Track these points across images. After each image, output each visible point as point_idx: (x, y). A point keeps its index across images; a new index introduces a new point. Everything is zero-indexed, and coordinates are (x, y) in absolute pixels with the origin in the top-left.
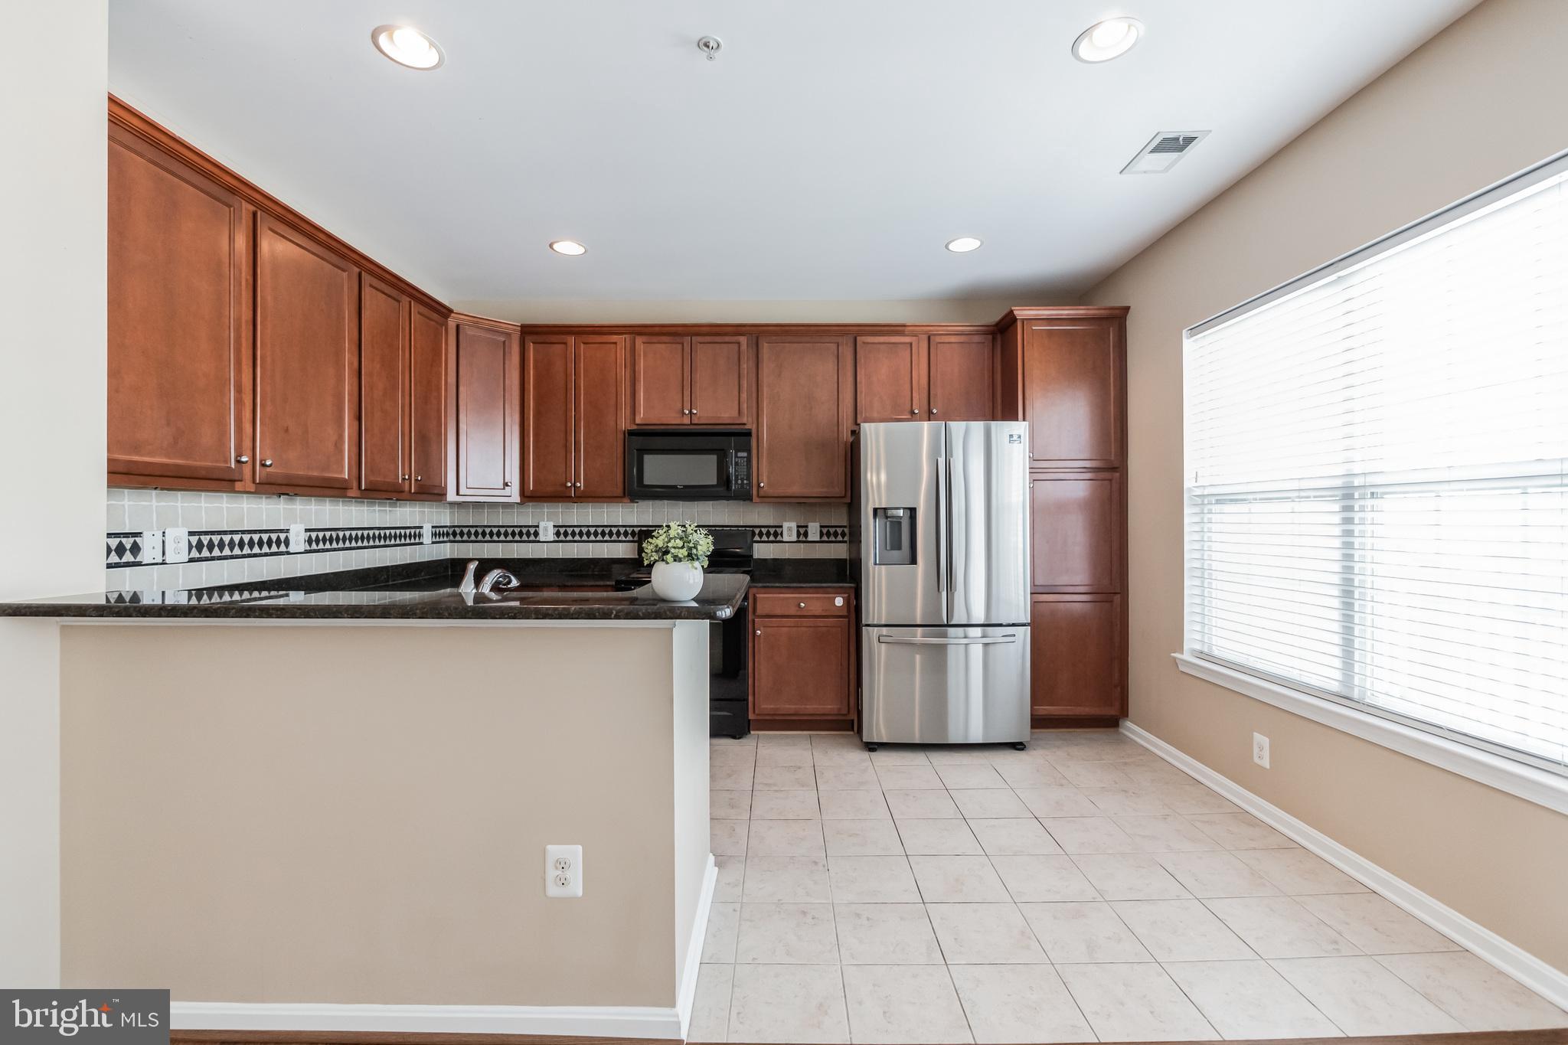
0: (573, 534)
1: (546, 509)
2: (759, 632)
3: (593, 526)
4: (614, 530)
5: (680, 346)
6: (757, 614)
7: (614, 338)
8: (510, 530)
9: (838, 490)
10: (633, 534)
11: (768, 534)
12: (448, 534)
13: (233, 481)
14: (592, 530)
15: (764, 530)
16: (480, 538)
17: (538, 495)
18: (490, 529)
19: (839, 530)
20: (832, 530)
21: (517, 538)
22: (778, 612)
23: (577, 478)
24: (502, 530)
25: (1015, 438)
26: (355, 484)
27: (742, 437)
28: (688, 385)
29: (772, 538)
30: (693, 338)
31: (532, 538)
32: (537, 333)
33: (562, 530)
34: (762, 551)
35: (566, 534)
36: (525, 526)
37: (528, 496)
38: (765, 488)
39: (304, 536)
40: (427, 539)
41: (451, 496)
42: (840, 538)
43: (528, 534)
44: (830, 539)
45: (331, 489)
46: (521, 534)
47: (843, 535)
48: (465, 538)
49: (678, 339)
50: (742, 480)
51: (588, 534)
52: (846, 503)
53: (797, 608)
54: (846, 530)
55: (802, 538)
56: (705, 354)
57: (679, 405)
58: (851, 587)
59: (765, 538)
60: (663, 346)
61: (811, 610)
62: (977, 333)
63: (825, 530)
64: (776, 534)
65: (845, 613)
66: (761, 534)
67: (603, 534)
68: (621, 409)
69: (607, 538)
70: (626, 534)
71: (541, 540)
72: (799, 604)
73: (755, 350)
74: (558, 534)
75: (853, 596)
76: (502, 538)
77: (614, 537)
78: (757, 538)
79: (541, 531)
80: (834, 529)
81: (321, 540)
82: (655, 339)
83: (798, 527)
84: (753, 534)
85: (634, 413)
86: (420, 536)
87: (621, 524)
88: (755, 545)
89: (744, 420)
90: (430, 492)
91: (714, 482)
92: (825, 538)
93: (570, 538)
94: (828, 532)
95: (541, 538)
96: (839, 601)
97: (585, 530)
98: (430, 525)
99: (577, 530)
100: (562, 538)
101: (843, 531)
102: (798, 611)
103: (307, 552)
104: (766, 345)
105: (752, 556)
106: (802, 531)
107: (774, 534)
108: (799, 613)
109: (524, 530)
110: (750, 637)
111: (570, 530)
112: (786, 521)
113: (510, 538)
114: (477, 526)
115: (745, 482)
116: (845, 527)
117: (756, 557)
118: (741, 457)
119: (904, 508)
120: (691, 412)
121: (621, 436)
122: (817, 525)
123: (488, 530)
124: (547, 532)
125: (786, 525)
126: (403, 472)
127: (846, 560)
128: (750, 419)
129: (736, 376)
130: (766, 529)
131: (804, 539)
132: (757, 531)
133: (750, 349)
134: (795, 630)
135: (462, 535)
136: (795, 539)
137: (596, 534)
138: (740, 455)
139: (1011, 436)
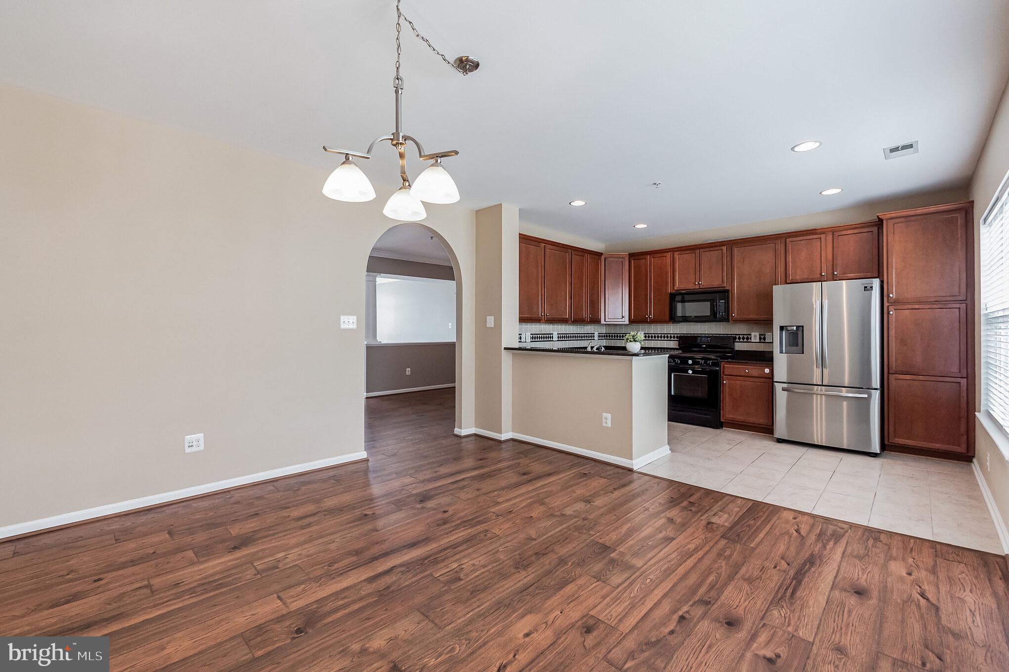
0: (652, 337)
1: (641, 326)
2: (725, 382)
3: (660, 334)
4: (669, 335)
5: (694, 254)
6: (724, 374)
7: (665, 254)
10: (677, 338)
11: (743, 338)
12: (604, 336)
13: (540, 320)
15: (741, 337)
17: (636, 321)
22: (735, 374)
23: (650, 314)
25: (869, 288)
26: (570, 320)
27: (724, 293)
28: (698, 270)
29: (745, 340)
30: (700, 250)
32: (635, 256)
33: (647, 335)
34: (739, 346)
35: (649, 337)
37: (632, 321)
38: (735, 317)
39: (557, 336)
40: (596, 338)
41: (603, 322)
45: (564, 321)
49: (693, 251)
50: (722, 313)
51: (658, 337)
53: (744, 373)
56: (706, 256)
57: (694, 281)
58: (770, 365)
59: (741, 340)
60: (687, 255)
61: (752, 374)
62: (867, 226)
64: (748, 338)
65: (770, 376)
66: (739, 338)
67: (664, 337)
68: (668, 284)
69: (666, 339)
70: (674, 337)
72: (746, 371)
73: (730, 252)
74: (645, 337)
77: (669, 339)
78: (737, 340)
81: (562, 337)
82: (682, 252)
83: (760, 335)
84: (735, 338)
85: (674, 286)
86: (594, 336)
87: (672, 333)
88: (736, 344)
89: (725, 285)
90: (595, 321)
91: (709, 315)
96: (767, 371)
97: (656, 335)
98: (597, 333)
99: (653, 335)
100: (647, 338)
103: (558, 341)
104: (736, 249)
105: (734, 349)
106: (762, 337)
107: (747, 338)
108: (745, 375)
110: (721, 384)
111: (650, 335)
112: (753, 332)
115: (724, 314)
117: (737, 349)
119: (797, 326)
120: (699, 283)
121: (668, 296)
123: (619, 335)
125: (753, 334)
126: (586, 314)
128: (728, 285)
129: (721, 264)
130: (743, 336)
131: (763, 341)
132: (737, 337)
133: (728, 252)
134: (744, 382)
135: (609, 336)
136: (758, 341)
137: (661, 337)
138: (721, 301)
139: (865, 287)
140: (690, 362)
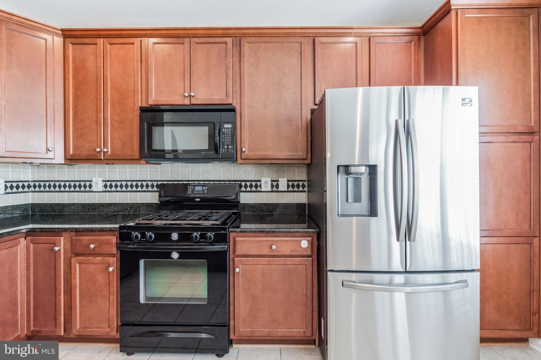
0: (116, 186)
2: (238, 269)
3: (130, 181)
4: (145, 184)
5: (181, 46)
6: (236, 254)
8: (72, 184)
9: (301, 154)
10: (158, 186)
11: (251, 186)
12: (29, 187)
14: (129, 183)
15: (248, 184)
16: (52, 189)
17: (76, 158)
18: (59, 183)
19: (301, 184)
20: (296, 183)
21: (77, 189)
22: (254, 252)
23: (106, 146)
24: (67, 184)
25: (467, 101)
27: (229, 113)
28: (188, 75)
29: (254, 189)
30: (192, 39)
31: (88, 189)
32: (75, 37)
33: (108, 184)
34: (246, 198)
35: (111, 186)
36: (83, 181)
37: (69, 159)
38: (247, 153)
40: (1, 190)
42: (301, 189)
43: (85, 186)
44: (294, 190)
46: (80, 186)
47: (303, 186)
48: (42, 189)
49: (180, 40)
50: (228, 145)
52: (305, 164)
53: (270, 250)
54: (306, 183)
55: (275, 189)
56: (200, 52)
57: (182, 90)
58: (313, 232)
59: (249, 189)
61: (281, 251)
62: (407, 34)
63: (291, 183)
64: (256, 186)
65: (309, 253)
66: (246, 186)
68: (138, 93)
69: (140, 189)
71: (94, 191)
72: (272, 246)
73: (238, 49)
74: (106, 186)
75: (315, 239)
76: (67, 189)
77: (145, 189)
78: (243, 189)
79: (93, 184)
80: (297, 183)
82: (162, 40)
83: (272, 181)
84: (241, 186)
85: (147, 97)
87: (149, 179)
88: (242, 195)
89: (230, 102)
91: (206, 147)
92: (291, 189)
93: (114, 189)
94: (293, 184)
95: (94, 189)
96: (305, 244)
97: (124, 183)
98: (3, 181)
99: (119, 184)
100: (108, 189)
101: (303, 184)
102: (270, 251)
104: (247, 45)
105: (239, 202)
106: (275, 184)
108: (271, 254)
109: (82, 184)
110: (231, 273)
111: (114, 184)
112: (263, 177)
113: (72, 189)
114: (50, 181)
115: (230, 147)
116: (305, 181)
117: (243, 202)
118: (226, 128)
119: (366, 166)
120: (190, 95)
121: (138, 113)
122: (285, 180)
123: (57, 184)
124: (98, 185)
125: (263, 180)
127: (306, 203)
128: (235, 100)
130: (250, 183)
131: (276, 190)
132: (243, 184)
133: (235, 48)
134: (268, 266)
135: (40, 186)
136: (270, 189)
137: (132, 186)
138: (226, 126)
139: (463, 100)
140: (175, 236)
